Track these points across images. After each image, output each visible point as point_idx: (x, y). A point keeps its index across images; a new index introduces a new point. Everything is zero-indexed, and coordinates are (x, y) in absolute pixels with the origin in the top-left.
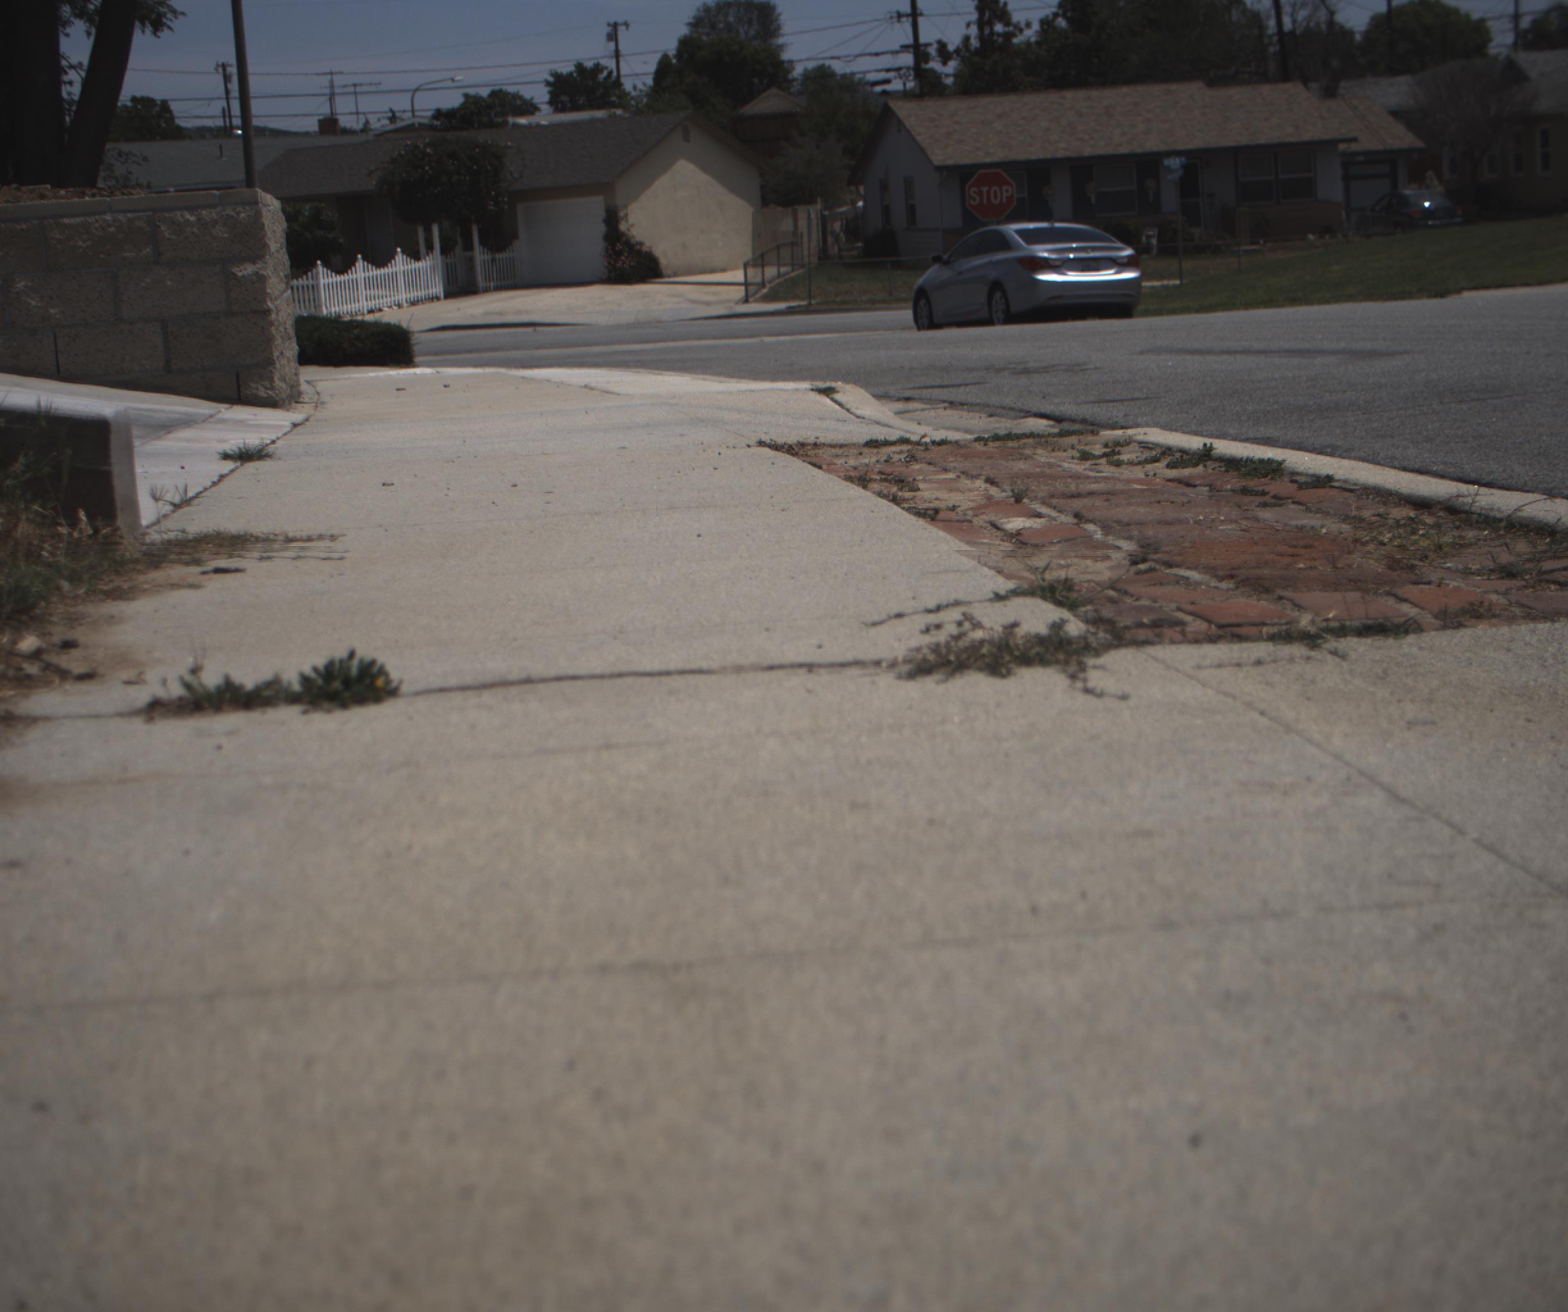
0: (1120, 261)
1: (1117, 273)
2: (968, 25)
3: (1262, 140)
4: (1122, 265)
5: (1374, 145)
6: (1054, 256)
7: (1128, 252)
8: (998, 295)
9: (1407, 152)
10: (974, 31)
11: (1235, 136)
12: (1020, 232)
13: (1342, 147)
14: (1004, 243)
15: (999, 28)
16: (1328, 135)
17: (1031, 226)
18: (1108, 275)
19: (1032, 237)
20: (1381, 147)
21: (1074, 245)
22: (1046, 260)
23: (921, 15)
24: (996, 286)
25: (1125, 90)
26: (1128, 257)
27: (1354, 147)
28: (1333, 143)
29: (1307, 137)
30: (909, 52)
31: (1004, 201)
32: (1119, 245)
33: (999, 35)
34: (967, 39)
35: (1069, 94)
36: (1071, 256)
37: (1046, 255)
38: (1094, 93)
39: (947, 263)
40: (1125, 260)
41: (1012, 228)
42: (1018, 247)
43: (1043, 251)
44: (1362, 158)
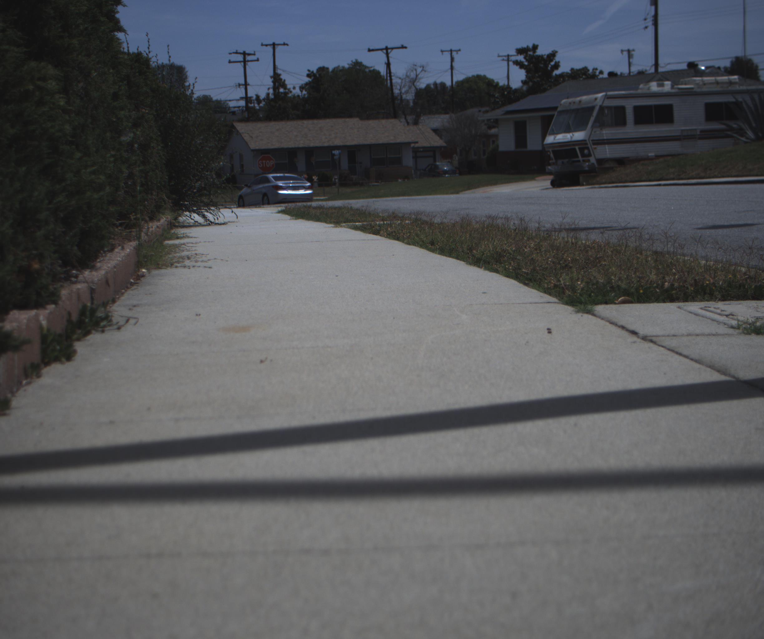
0: (306, 187)
1: (305, 191)
2: (269, 89)
3: (381, 142)
4: (306, 188)
5: (426, 144)
6: (284, 185)
7: (309, 184)
8: (266, 198)
9: (440, 148)
10: (271, 91)
11: (370, 139)
12: (273, 177)
13: (412, 145)
14: (268, 180)
15: (282, 90)
16: (407, 140)
17: (278, 175)
18: (302, 192)
19: (277, 179)
20: (429, 145)
21: (291, 182)
22: (281, 186)
23: (249, 85)
24: (265, 195)
25: (328, 120)
26: (309, 186)
27: (417, 145)
28: (409, 144)
29: (398, 141)
30: (243, 100)
31: (271, 166)
32: (306, 182)
33: (282, 93)
34: (268, 94)
35: (305, 122)
36: (291, 185)
37: (281, 185)
38: (315, 121)
39: (249, 187)
40: (308, 187)
41: (271, 176)
42: (272, 182)
43: (280, 184)
44: (422, 150)
